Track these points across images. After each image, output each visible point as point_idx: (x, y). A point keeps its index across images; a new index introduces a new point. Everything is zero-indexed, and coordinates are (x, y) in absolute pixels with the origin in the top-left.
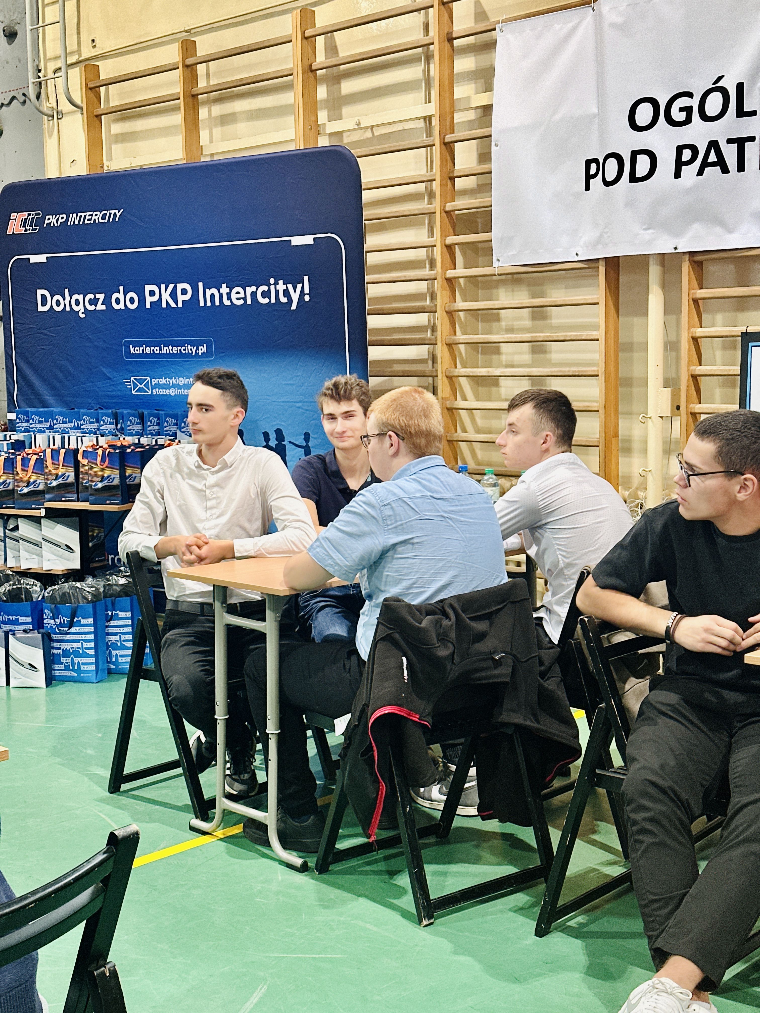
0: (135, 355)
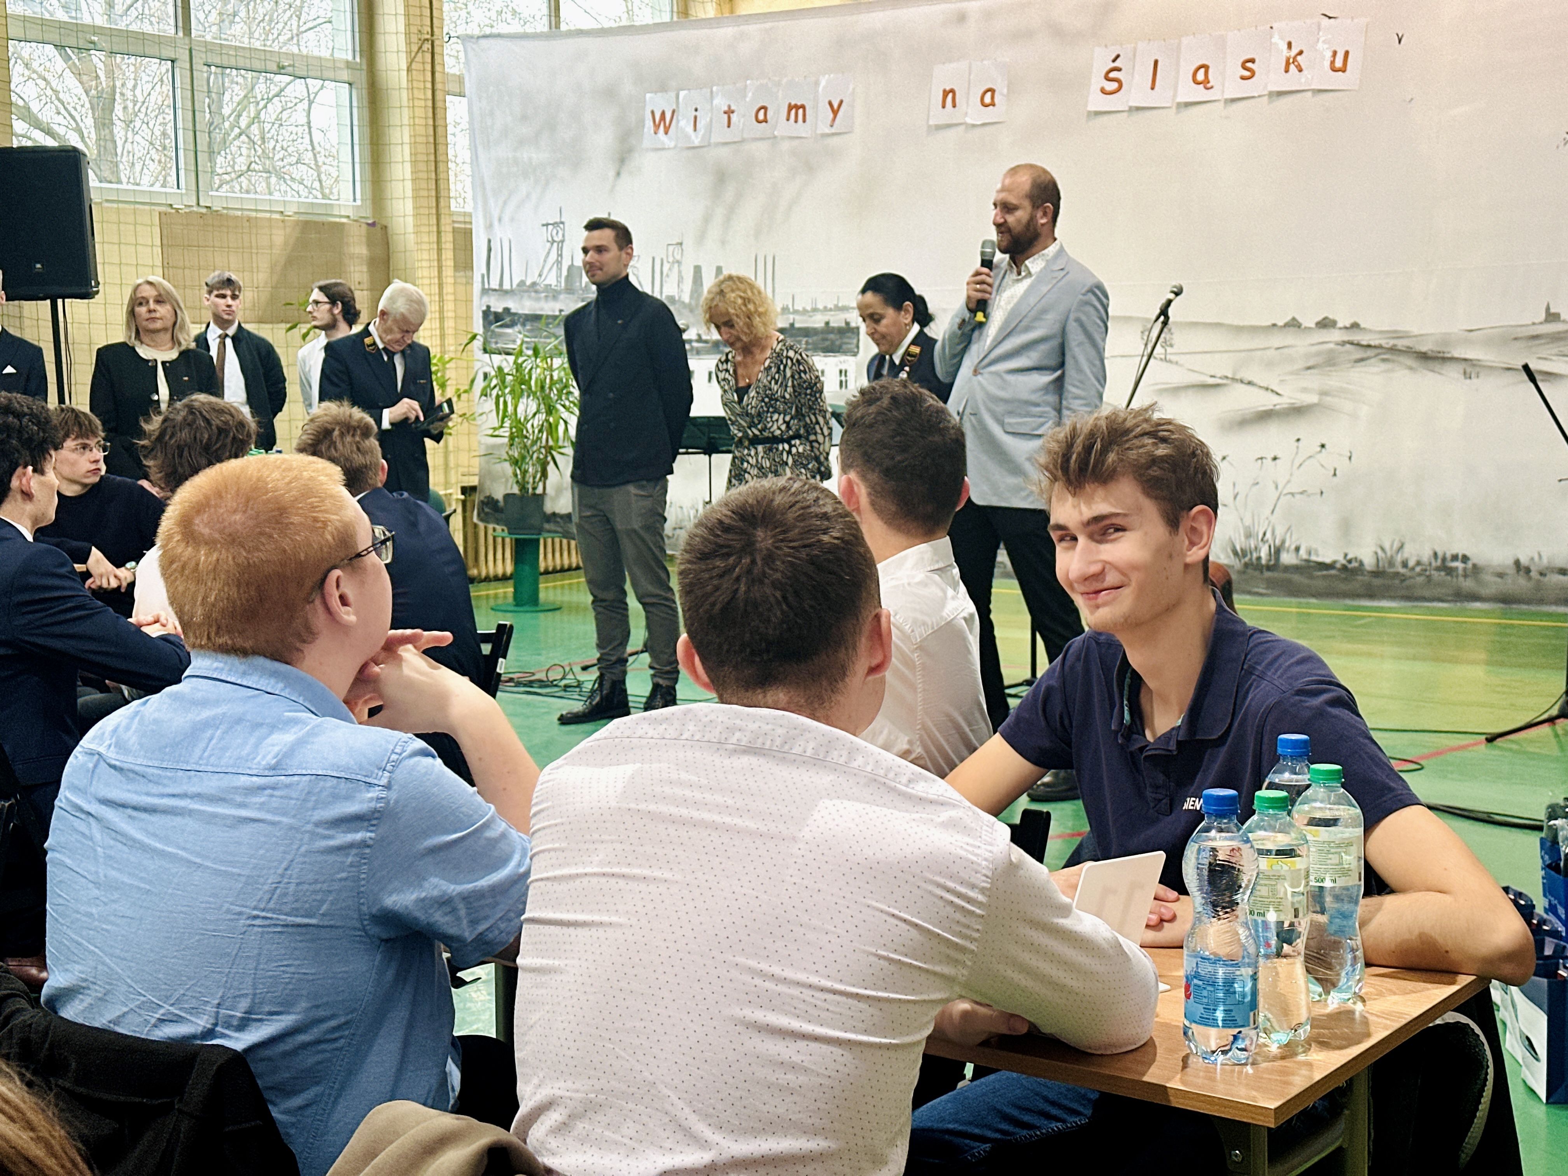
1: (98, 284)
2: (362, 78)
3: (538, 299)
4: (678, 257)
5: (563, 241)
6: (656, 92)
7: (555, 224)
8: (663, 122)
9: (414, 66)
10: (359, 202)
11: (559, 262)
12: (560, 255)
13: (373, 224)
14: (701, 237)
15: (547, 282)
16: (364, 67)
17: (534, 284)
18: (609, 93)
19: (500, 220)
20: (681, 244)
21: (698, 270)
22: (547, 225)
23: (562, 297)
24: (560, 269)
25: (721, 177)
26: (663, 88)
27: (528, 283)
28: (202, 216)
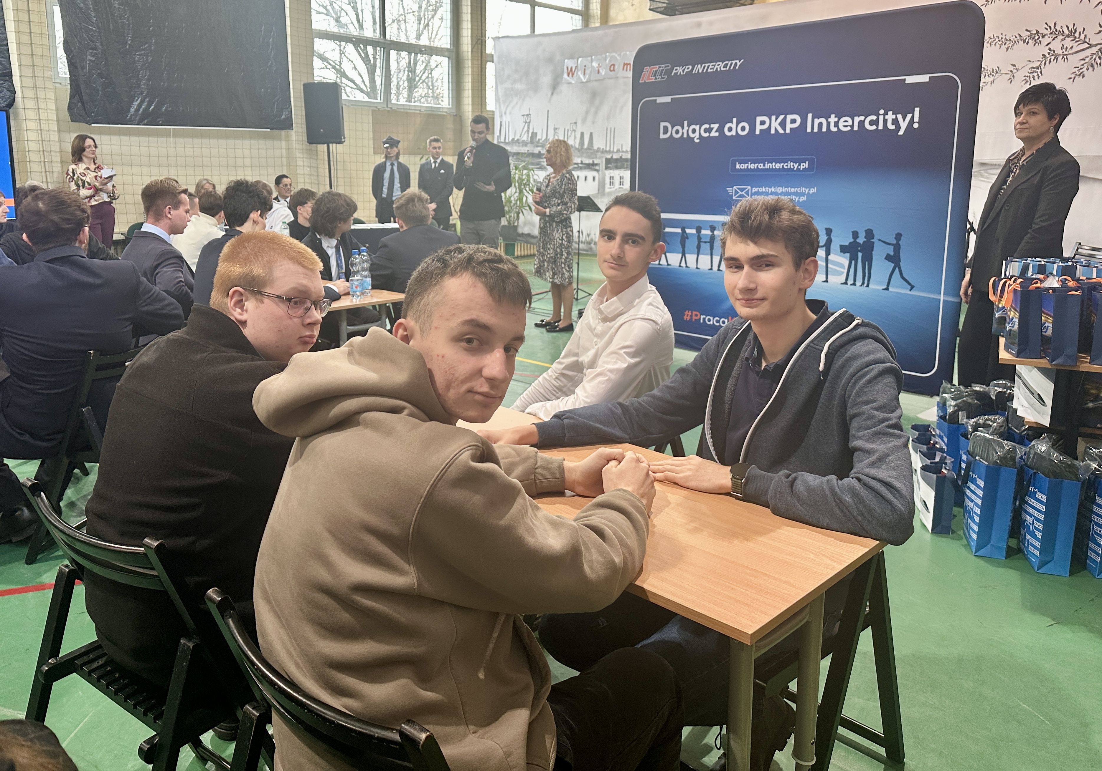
0: (740, 170)
1: (344, 138)
2: (453, 55)
3: (519, 146)
4: (574, 128)
5: (529, 122)
6: (569, 59)
7: (527, 115)
10: (451, 106)
11: (528, 131)
12: (529, 128)
13: (456, 115)
14: (584, 120)
15: (523, 139)
16: (454, 51)
17: (518, 140)
18: (550, 60)
19: (505, 113)
20: (576, 123)
21: (582, 134)
22: (524, 115)
23: (529, 145)
24: (528, 133)
25: (594, 95)
26: (571, 58)
27: (516, 139)
28: (388, 111)
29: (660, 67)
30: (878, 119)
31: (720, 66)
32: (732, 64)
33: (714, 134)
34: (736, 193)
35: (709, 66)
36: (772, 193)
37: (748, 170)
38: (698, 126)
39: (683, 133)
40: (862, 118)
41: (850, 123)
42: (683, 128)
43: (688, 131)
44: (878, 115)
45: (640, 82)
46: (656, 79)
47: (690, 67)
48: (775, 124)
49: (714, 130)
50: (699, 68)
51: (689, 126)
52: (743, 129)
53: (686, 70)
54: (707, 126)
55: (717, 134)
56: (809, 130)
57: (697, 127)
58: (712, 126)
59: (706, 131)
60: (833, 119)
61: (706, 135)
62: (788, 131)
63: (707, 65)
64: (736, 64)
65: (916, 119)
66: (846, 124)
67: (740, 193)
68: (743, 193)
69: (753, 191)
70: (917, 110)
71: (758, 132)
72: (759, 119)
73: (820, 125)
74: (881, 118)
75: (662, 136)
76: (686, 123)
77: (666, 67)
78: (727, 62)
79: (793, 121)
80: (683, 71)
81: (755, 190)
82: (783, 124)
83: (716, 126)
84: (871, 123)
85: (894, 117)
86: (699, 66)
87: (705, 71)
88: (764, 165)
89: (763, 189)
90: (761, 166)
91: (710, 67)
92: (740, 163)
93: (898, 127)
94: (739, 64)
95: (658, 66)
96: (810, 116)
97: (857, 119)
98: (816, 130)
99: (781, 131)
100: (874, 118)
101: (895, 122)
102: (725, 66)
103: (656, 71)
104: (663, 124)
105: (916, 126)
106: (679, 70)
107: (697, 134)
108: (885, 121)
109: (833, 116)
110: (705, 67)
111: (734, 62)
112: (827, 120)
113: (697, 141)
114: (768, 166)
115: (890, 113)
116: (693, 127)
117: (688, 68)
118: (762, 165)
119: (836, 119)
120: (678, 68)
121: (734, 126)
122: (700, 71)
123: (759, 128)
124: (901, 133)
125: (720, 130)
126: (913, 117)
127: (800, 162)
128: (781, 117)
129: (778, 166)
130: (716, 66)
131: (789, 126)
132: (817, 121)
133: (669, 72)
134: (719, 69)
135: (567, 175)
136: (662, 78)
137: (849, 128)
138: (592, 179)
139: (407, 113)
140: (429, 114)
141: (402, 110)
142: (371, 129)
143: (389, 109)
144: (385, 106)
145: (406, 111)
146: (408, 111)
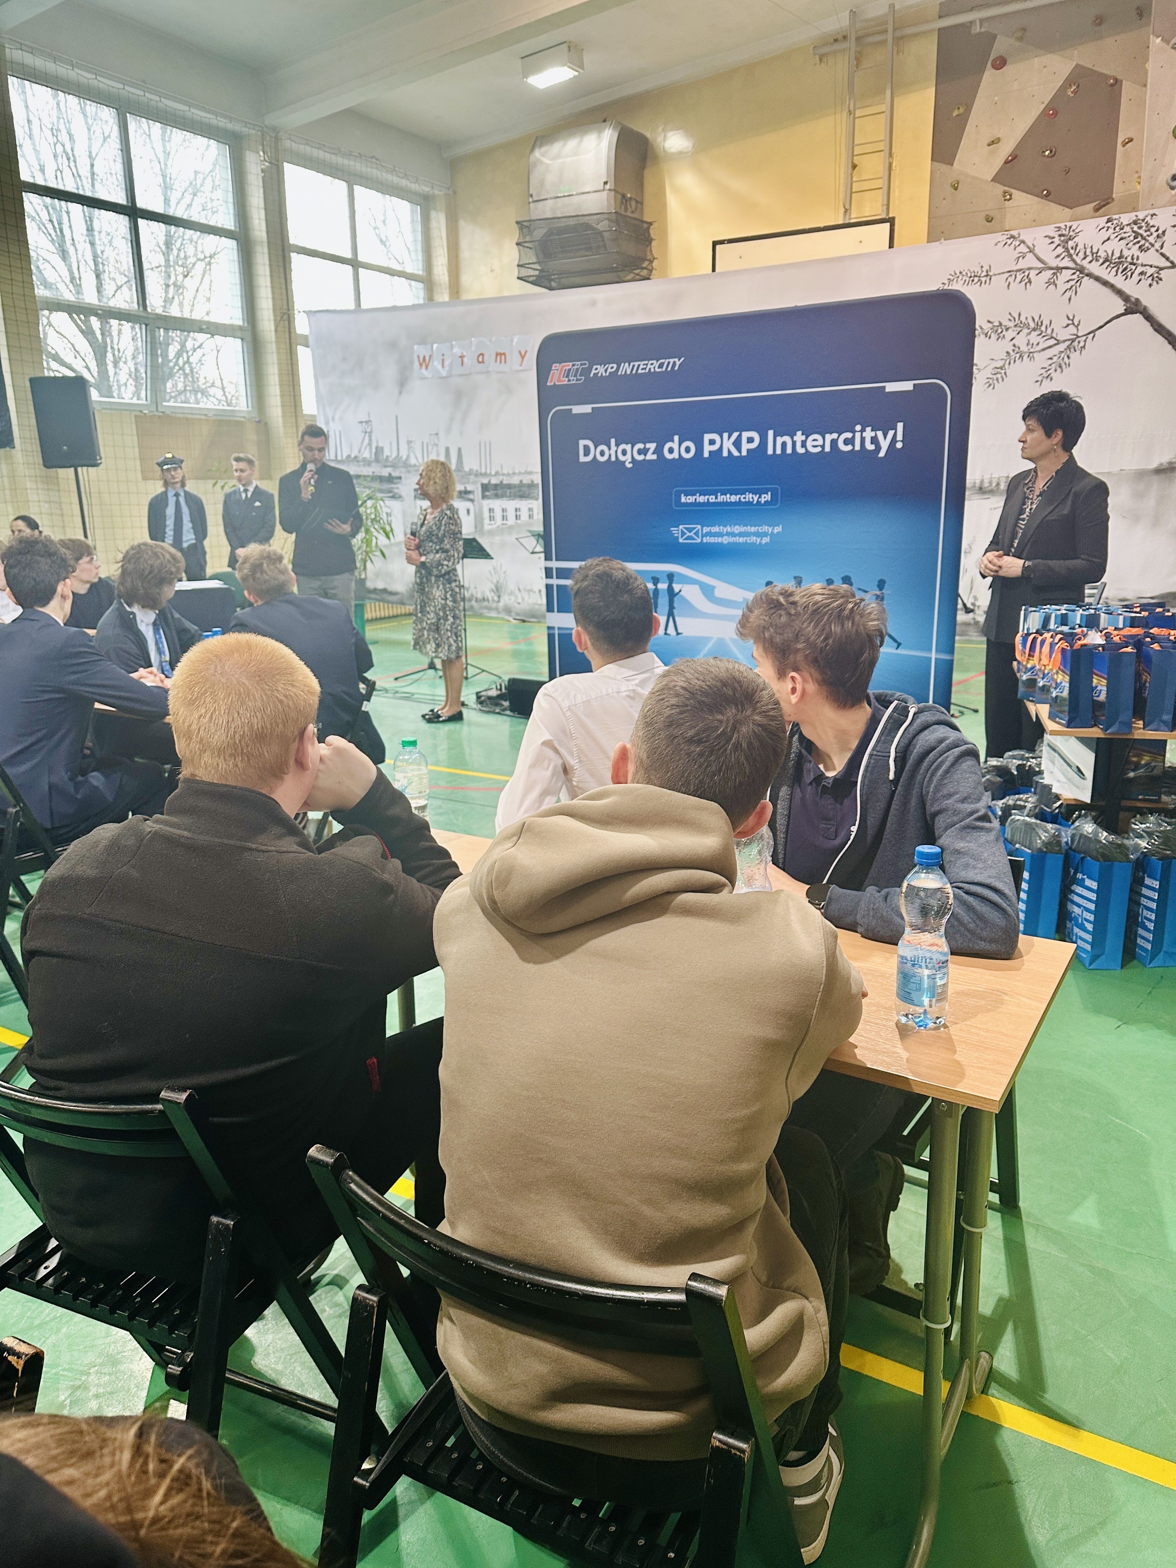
0: (686, 504)
1: (100, 459)
2: (248, 335)
3: (359, 466)
4: (436, 442)
5: (371, 432)
6: (420, 344)
7: (366, 422)
8: (424, 362)
9: (279, 329)
10: (250, 409)
11: (370, 444)
12: (370, 440)
13: (259, 422)
14: (449, 430)
15: (364, 456)
16: (250, 328)
17: (356, 457)
18: (393, 345)
19: (333, 419)
20: (437, 434)
21: (447, 449)
22: (361, 422)
23: (373, 464)
24: (371, 448)
25: (459, 395)
26: (423, 342)
27: (353, 456)
28: (159, 417)
29: (573, 365)
30: (854, 437)
31: (653, 366)
32: (669, 363)
33: (650, 456)
34: (683, 534)
35: (639, 365)
36: (728, 534)
37: (695, 504)
38: (630, 446)
39: (610, 455)
40: (835, 436)
41: (820, 442)
42: (610, 449)
43: (616, 452)
44: (854, 432)
45: (548, 384)
46: (569, 380)
47: (615, 366)
48: (728, 445)
49: (651, 451)
50: (626, 368)
51: (617, 445)
52: (688, 450)
53: (609, 370)
54: (640, 446)
55: (654, 457)
56: (770, 451)
57: (628, 447)
58: (648, 445)
59: (640, 452)
60: (799, 437)
61: (641, 458)
62: (744, 453)
63: (636, 364)
64: (674, 362)
65: (900, 437)
66: (815, 443)
67: (688, 534)
68: (692, 534)
69: (704, 531)
70: (900, 426)
71: (706, 455)
72: (707, 437)
73: (784, 445)
74: (858, 435)
75: (583, 459)
76: (613, 441)
77: (581, 365)
78: (663, 361)
79: (750, 440)
80: (606, 371)
81: (706, 530)
82: (737, 444)
83: (652, 446)
84: (846, 442)
85: (873, 434)
86: (627, 364)
87: (634, 372)
88: (716, 498)
89: (716, 529)
90: (712, 499)
91: (641, 367)
92: (686, 495)
93: (878, 448)
94: (678, 363)
95: (571, 364)
96: (771, 433)
97: (829, 437)
98: (779, 451)
99: (736, 453)
100: (849, 435)
101: (874, 440)
102: (661, 366)
103: (570, 370)
104: (582, 443)
105: (899, 445)
106: (600, 370)
107: (628, 457)
108: (863, 440)
109: (799, 433)
110: (634, 366)
111: (672, 361)
112: (792, 439)
113: (629, 466)
114: (721, 498)
115: (869, 429)
116: (622, 446)
117: (612, 368)
118: (714, 497)
119: (804, 438)
120: (598, 366)
121: (675, 445)
122: (628, 372)
123: (707, 449)
124: (882, 454)
125: (659, 451)
126: (895, 434)
127: (760, 493)
128: (735, 435)
129: (734, 498)
130: (649, 366)
131: (745, 447)
132: (780, 440)
133: (586, 372)
134: (652, 370)
135: (448, 512)
136: (577, 380)
137: (819, 449)
138: (466, 512)
139: (187, 419)
140: (220, 421)
141: (181, 416)
142: (136, 444)
143: (161, 414)
144: (155, 409)
145: (185, 416)
146: (190, 416)
